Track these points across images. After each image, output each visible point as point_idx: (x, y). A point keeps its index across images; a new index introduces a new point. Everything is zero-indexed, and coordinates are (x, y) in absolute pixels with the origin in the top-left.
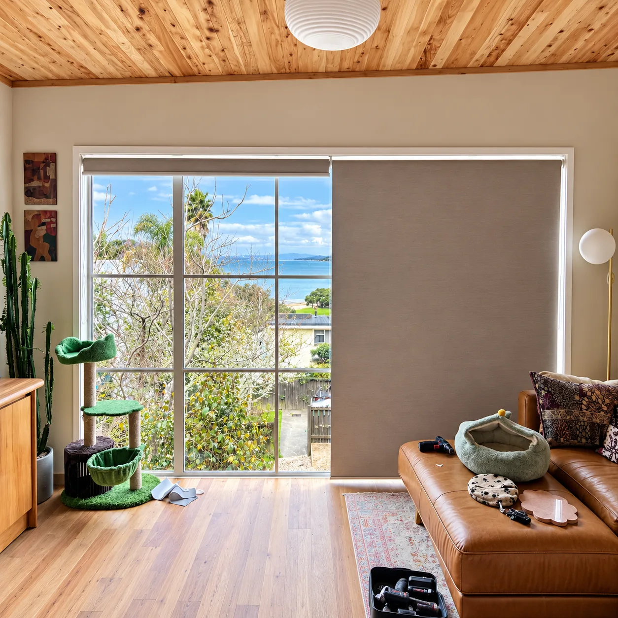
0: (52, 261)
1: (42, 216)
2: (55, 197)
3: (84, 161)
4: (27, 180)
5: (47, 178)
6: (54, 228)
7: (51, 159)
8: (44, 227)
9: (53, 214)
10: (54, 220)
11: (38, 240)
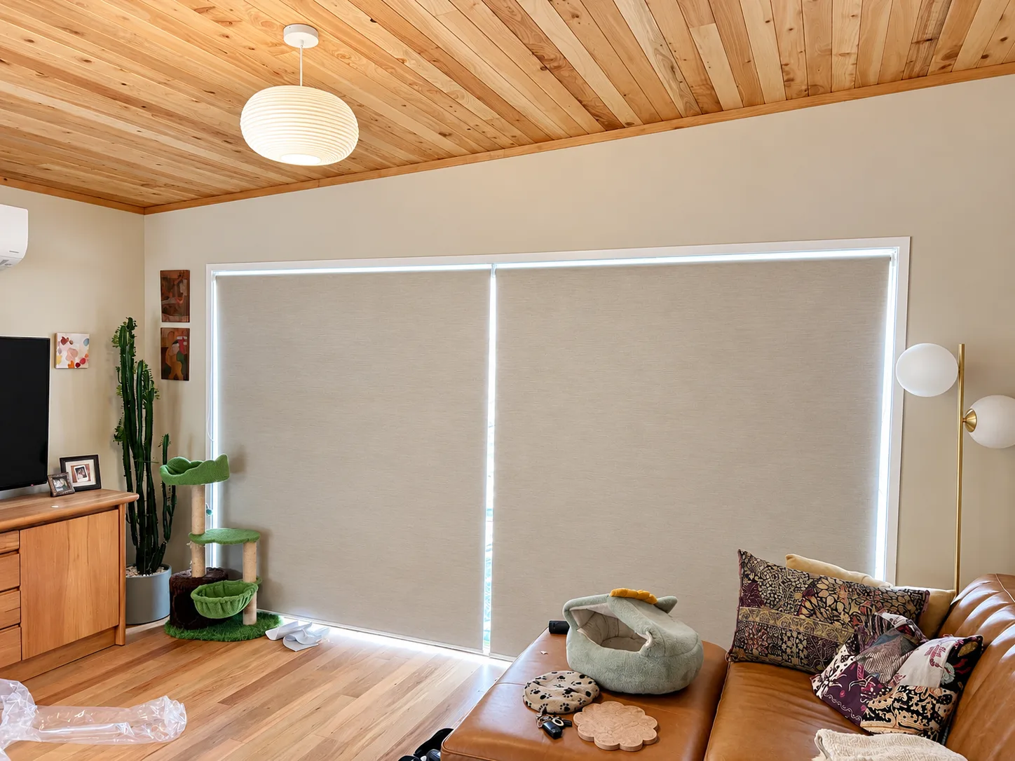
0: (184, 380)
1: (176, 333)
2: (188, 314)
3: (218, 278)
4: (164, 296)
5: (180, 295)
6: (186, 346)
7: (184, 275)
8: (178, 345)
9: (185, 333)
10: (186, 338)
11: (171, 357)
